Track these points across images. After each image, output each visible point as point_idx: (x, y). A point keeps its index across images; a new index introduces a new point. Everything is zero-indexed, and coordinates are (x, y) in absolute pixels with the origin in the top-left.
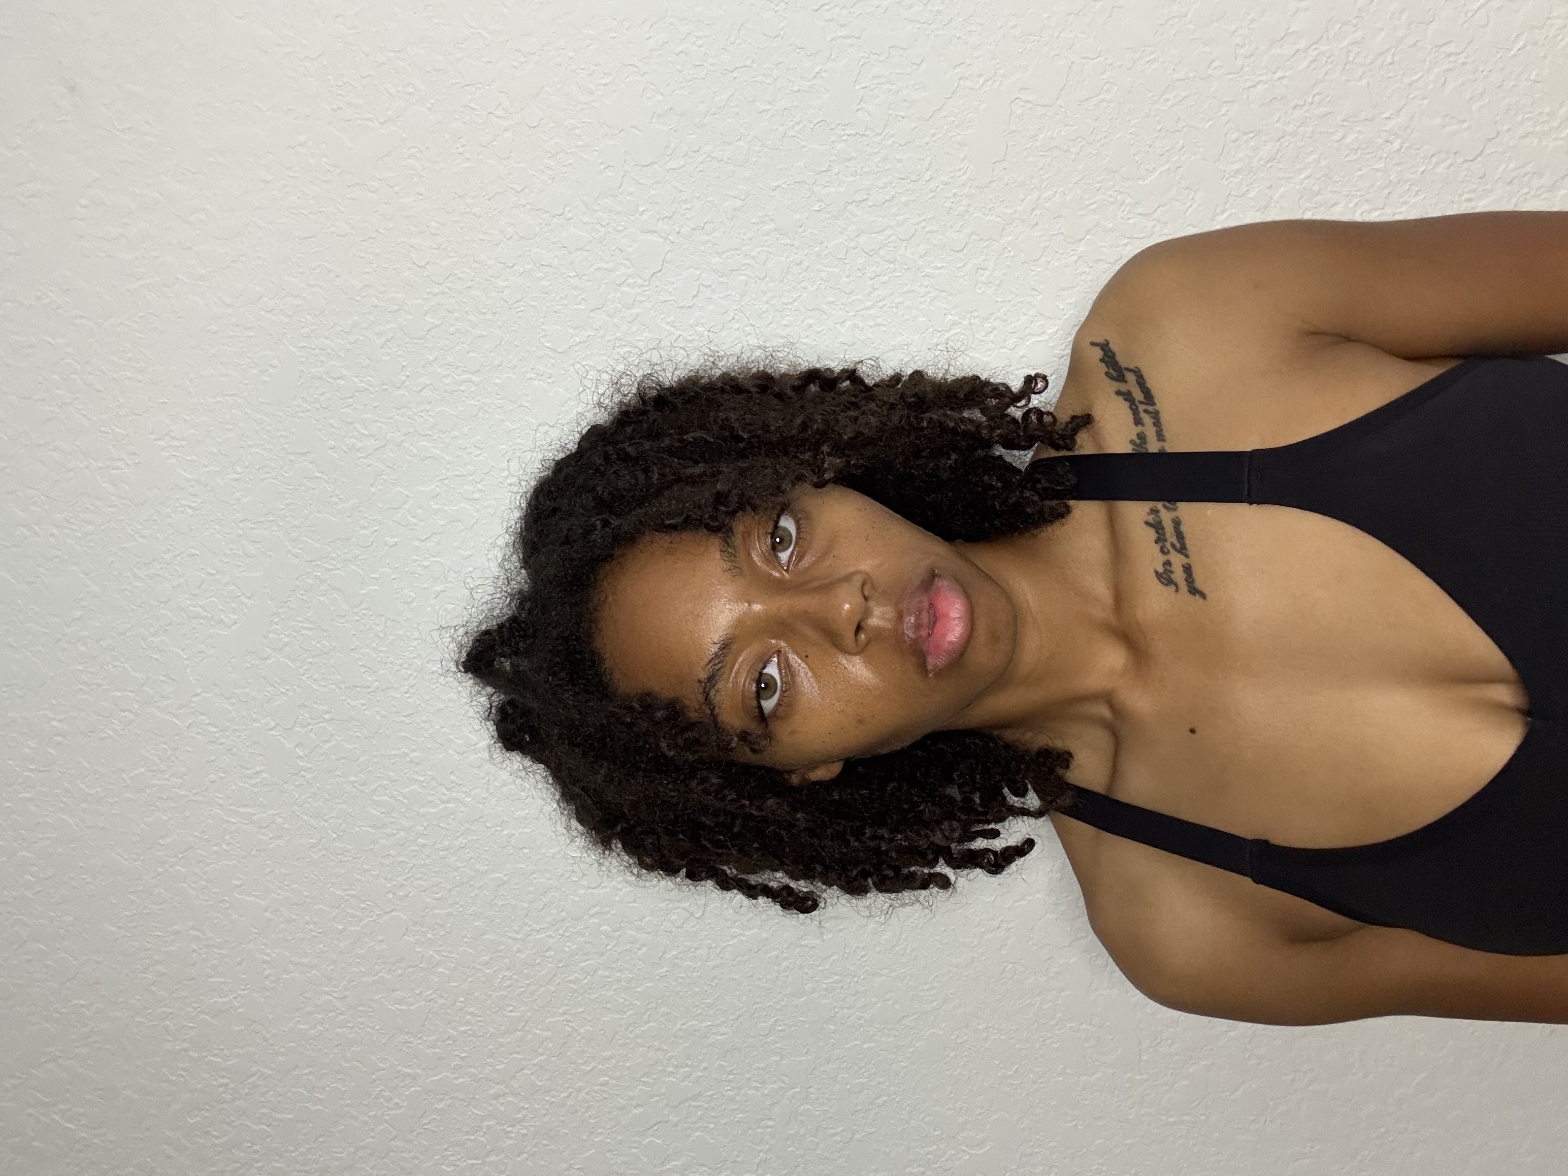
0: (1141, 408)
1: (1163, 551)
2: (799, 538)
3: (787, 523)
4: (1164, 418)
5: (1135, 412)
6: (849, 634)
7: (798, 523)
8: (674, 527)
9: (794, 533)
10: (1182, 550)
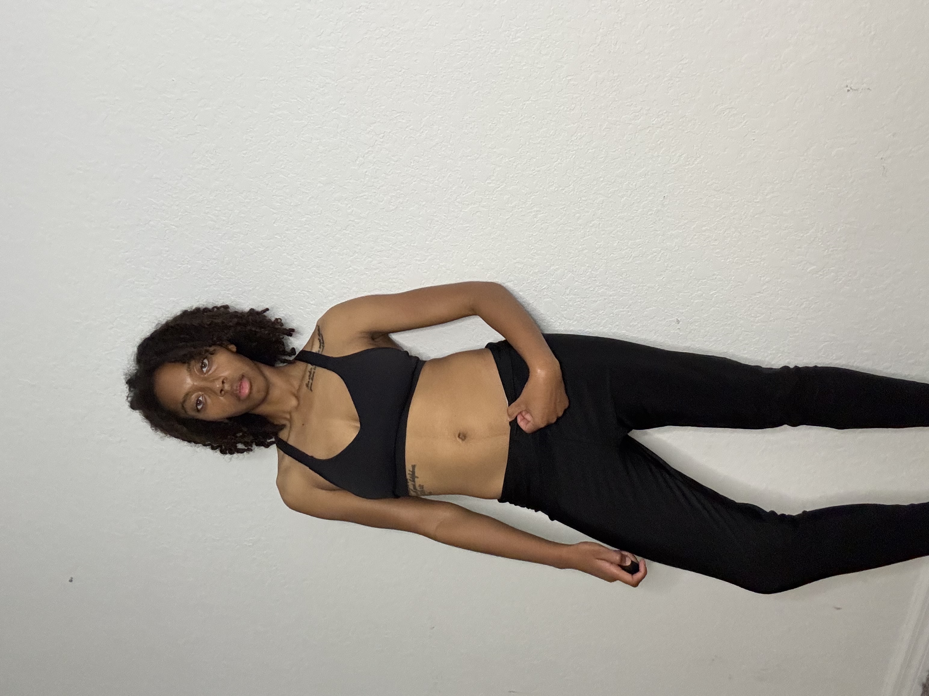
0: (322, 344)
1: (309, 379)
2: (209, 365)
3: (206, 361)
4: (325, 348)
5: (320, 345)
6: (218, 392)
7: (209, 361)
8: (172, 362)
9: (208, 364)
10: (312, 380)
